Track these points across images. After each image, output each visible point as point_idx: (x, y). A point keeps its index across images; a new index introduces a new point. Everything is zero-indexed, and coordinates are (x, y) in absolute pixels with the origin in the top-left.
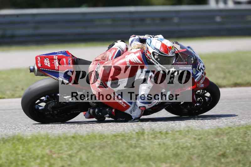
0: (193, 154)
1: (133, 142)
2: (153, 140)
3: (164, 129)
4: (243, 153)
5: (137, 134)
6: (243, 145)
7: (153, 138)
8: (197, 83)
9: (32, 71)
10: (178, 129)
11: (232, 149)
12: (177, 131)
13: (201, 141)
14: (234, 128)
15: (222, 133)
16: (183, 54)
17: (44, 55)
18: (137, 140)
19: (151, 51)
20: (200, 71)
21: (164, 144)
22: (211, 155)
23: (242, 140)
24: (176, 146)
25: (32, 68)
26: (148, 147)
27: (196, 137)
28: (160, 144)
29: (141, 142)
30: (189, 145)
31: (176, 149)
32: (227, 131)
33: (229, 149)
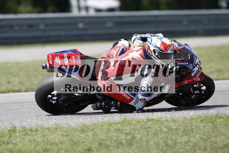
0: (61, 150)
1: (6, 139)
2: (24, 137)
3: (34, 127)
4: (106, 147)
5: (9, 132)
6: (107, 140)
7: (23, 135)
8: (194, 77)
9: (44, 67)
10: (47, 127)
11: (96, 144)
12: (46, 129)
13: (69, 137)
14: (98, 125)
15: (87, 129)
16: (180, 51)
17: (54, 53)
18: (10, 137)
19: (152, 48)
20: (197, 66)
21: (34, 140)
22: (77, 150)
23: (105, 135)
24: (45, 142)
25: (44, 65)
26: (19, 144)
27: (63, 133)
28: (30, 141)
29: (13, 139)
30: (57, 141)
31: (46, 145)
32: (92, 128)
33: (94, 144)
